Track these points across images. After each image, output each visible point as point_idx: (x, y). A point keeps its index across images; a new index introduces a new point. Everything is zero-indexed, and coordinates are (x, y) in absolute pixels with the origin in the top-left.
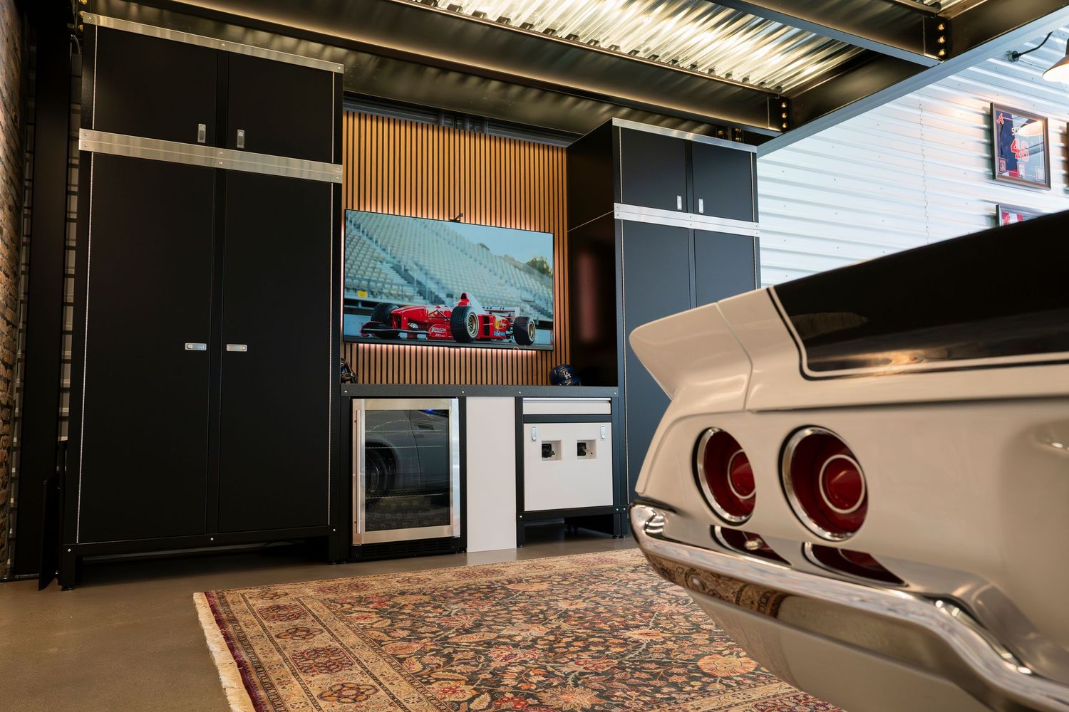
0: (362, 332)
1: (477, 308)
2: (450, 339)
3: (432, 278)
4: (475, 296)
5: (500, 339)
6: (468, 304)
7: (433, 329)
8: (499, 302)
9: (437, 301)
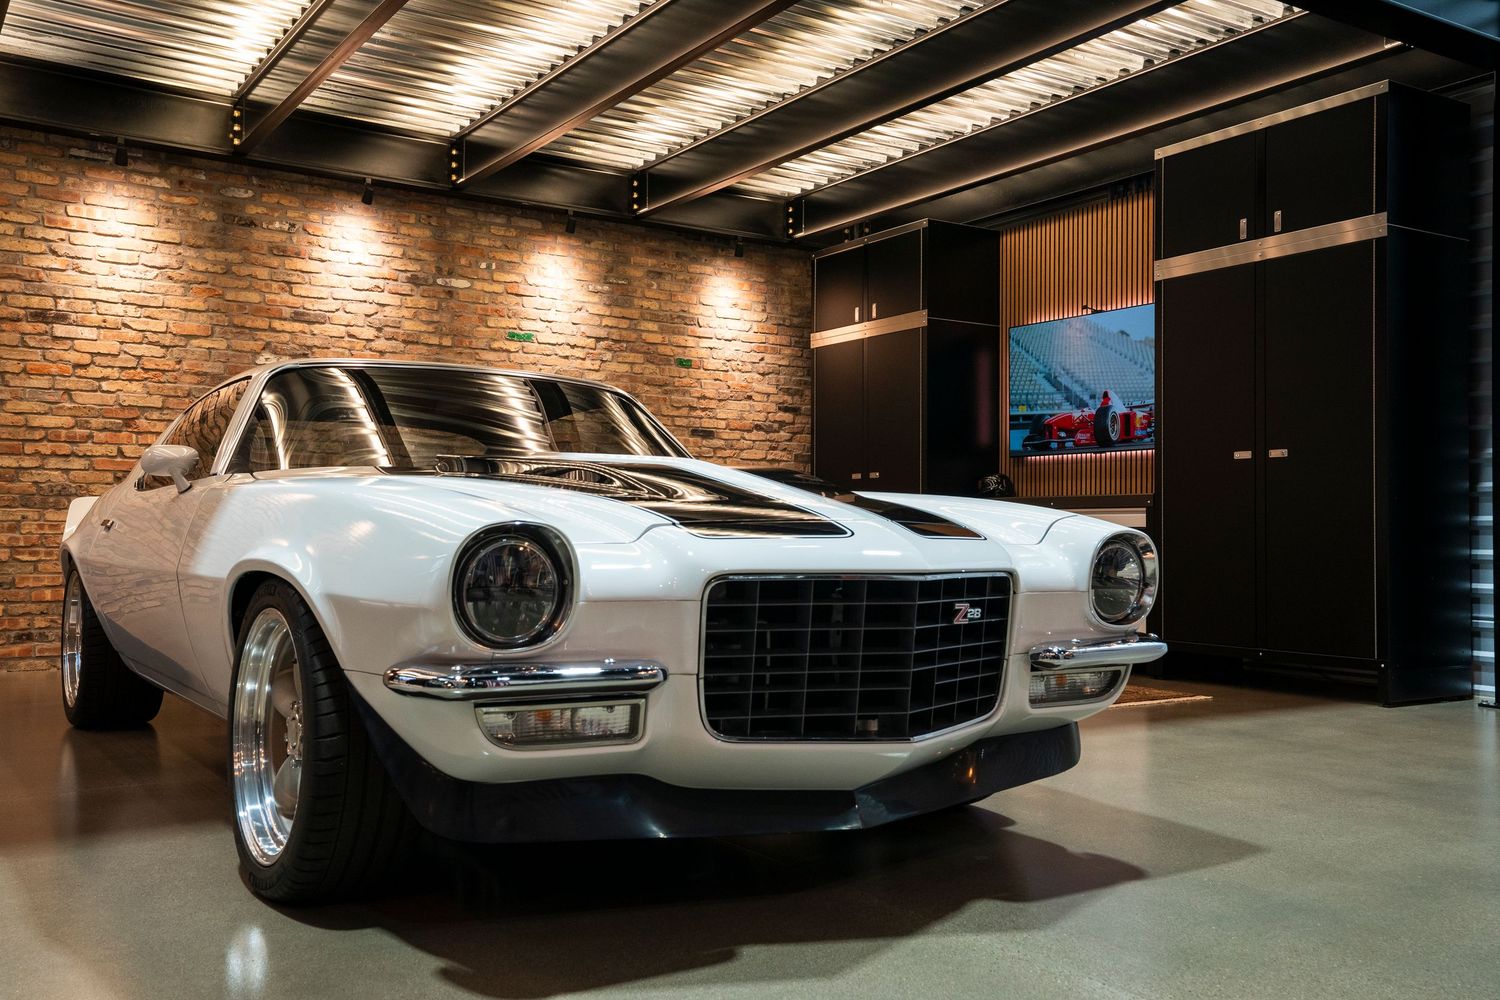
0: (1024, 446)
1: (1118, 407)
2: (1094, 444)
3: (1076, 382)
4: (1116, 393)
5: (1141, 438)
6: (1110, 403)
7: (1079, 436)
8: (1140, 395)
9: (1082, 405)
